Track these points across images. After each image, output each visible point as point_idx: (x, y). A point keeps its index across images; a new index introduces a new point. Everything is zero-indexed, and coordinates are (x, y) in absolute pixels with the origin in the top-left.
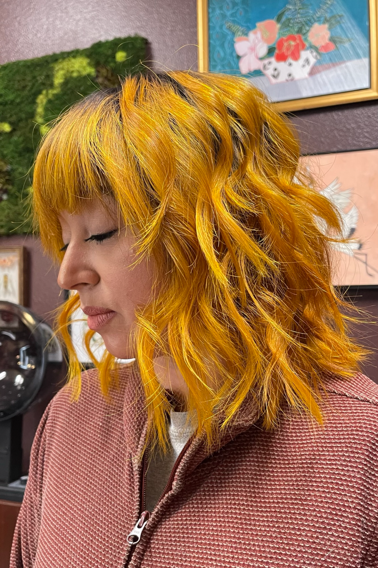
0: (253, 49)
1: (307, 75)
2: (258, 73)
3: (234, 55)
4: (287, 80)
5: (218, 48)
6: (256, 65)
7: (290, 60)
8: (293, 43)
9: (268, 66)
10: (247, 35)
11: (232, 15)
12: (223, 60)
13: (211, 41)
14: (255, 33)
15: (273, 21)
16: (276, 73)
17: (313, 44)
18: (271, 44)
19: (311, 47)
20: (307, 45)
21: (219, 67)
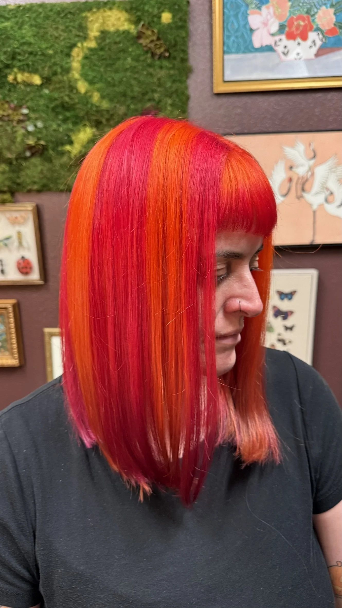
0: (265, 24)
1: (313, 57)
2: (269, 49)
3: (248, 27)
4: (296, 59)
5: (232, 19)
6: (268, 40)
7: (299, 40)
8: (302, 23)
9: (278, 43)
10: (259, 8)
12: (237, 31)
13: (226, 10)
14: (268, 8)
16: (286, 51)
17: (320, 26)
18: (282, 22)
19: (318, 29)
20: (315, 27)
21: (233, 38)
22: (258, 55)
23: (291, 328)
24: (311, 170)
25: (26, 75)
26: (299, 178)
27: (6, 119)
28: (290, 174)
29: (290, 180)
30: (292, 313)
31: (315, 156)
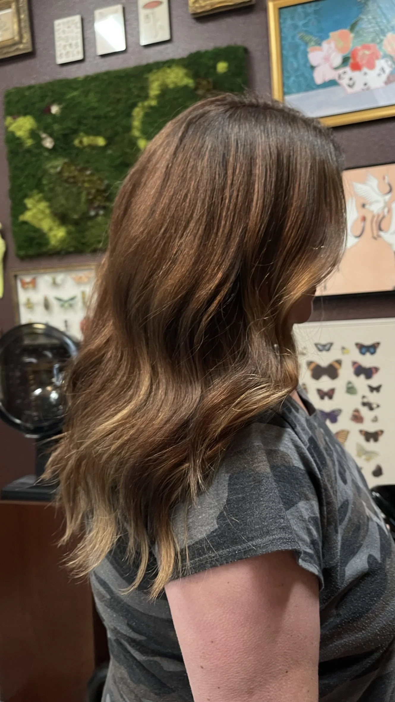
0: (327, 59)
1: (382, 84)
2: (333, 83)
3: (308, 65)
4: (363, 90)
5: (291, 59)
6: (331, 75)
7: (365, 70)
8: (367, 52)
9: (342, 76)
10: (320, 44)
11: (305, 25)
12: (297, 70)
13: (285, 52)
14: (329, 43)
15: (346, 31)
16: (351, 83)
17: (388, 53)
18: (346, 53)
19: (386, 56)
20: (382, 53)
21: (293, 79)
22: (321, 91)
23: (377, 389)
24: (388, 205)
25: (92, 138)
26: (373, 217)
27: (72, 180)
28: (363, 212)
29: (364, 219)
30: (377, 369)
31: (391, 191)
